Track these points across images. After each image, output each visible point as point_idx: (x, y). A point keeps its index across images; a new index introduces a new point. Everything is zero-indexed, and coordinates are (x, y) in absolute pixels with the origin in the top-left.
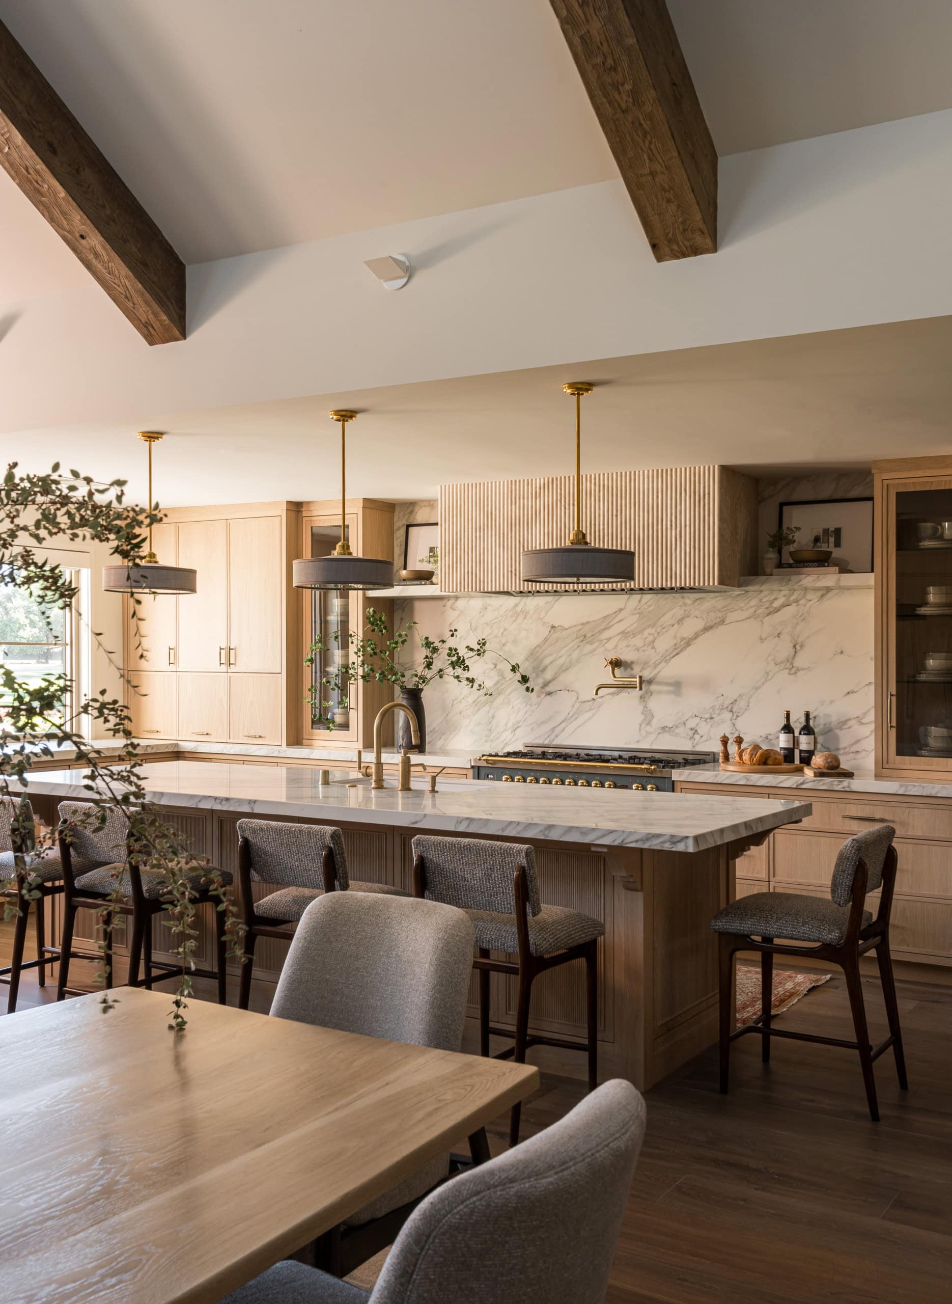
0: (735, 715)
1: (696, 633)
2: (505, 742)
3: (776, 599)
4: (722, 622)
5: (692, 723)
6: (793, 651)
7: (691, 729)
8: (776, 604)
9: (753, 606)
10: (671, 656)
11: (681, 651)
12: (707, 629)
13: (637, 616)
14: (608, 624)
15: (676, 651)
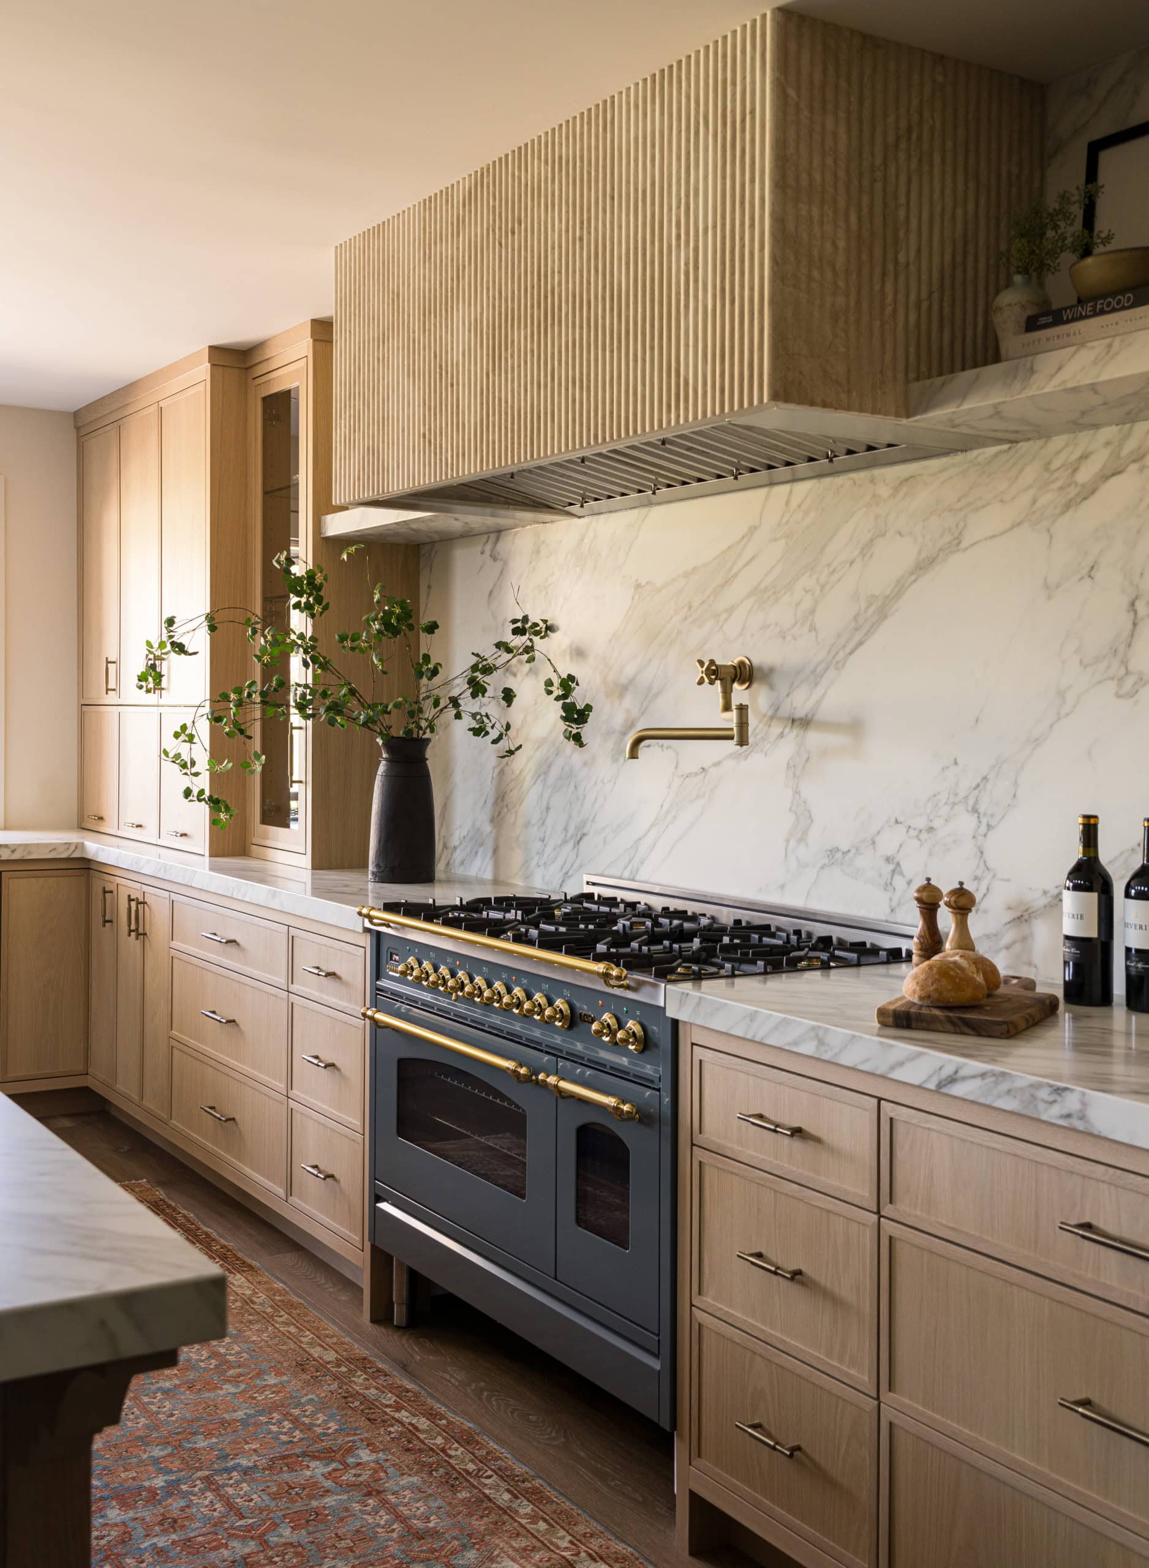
0: (984, 821)
1: (898, 581)
2: (564, 870)
3: (1084, 457)
4: (956, 544)
5: (889, 843)
6: (1126, 619)
7: (888, 860)
8: (1085, 474)
9: (1029, 487)
10: (848, 650)
11: (869, 633)
12: (923, 566)
13: (783, 542)
14: (730, 569)
15: (857, 637)
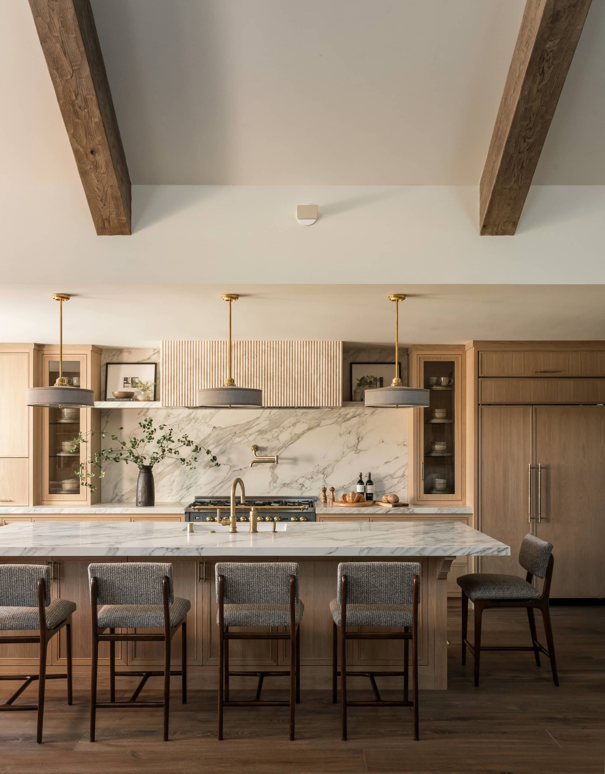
0: (326, 476)
1: (303, 432)
2: (182, 496)
3: (348, 413)
4: (318, 425)
5: (301, 481)
6: (357, 441)
7: (300, 484)
8: (348, 416)
9: (335, 417)
10: (289, 444)
11: (295, 441)
12: (310, 429)
13: (268, 421)
14: (250, 426)
15: (291, 442)
